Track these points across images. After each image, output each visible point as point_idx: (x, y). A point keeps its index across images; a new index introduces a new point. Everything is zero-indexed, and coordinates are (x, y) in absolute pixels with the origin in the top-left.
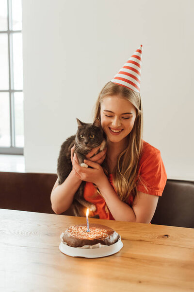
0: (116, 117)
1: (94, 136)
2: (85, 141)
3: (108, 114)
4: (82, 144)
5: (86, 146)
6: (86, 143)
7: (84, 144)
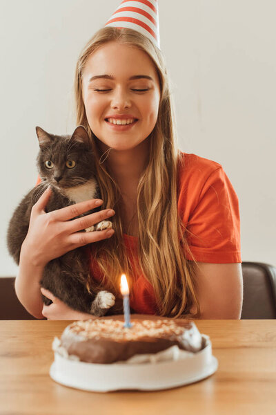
0: (119, 89)
1: (74, 163)
2: (56, 174)
3: (100, 84)
4: (50, 181)
5: (58, 184)
6: (58, 179)
7: (54, 181)
